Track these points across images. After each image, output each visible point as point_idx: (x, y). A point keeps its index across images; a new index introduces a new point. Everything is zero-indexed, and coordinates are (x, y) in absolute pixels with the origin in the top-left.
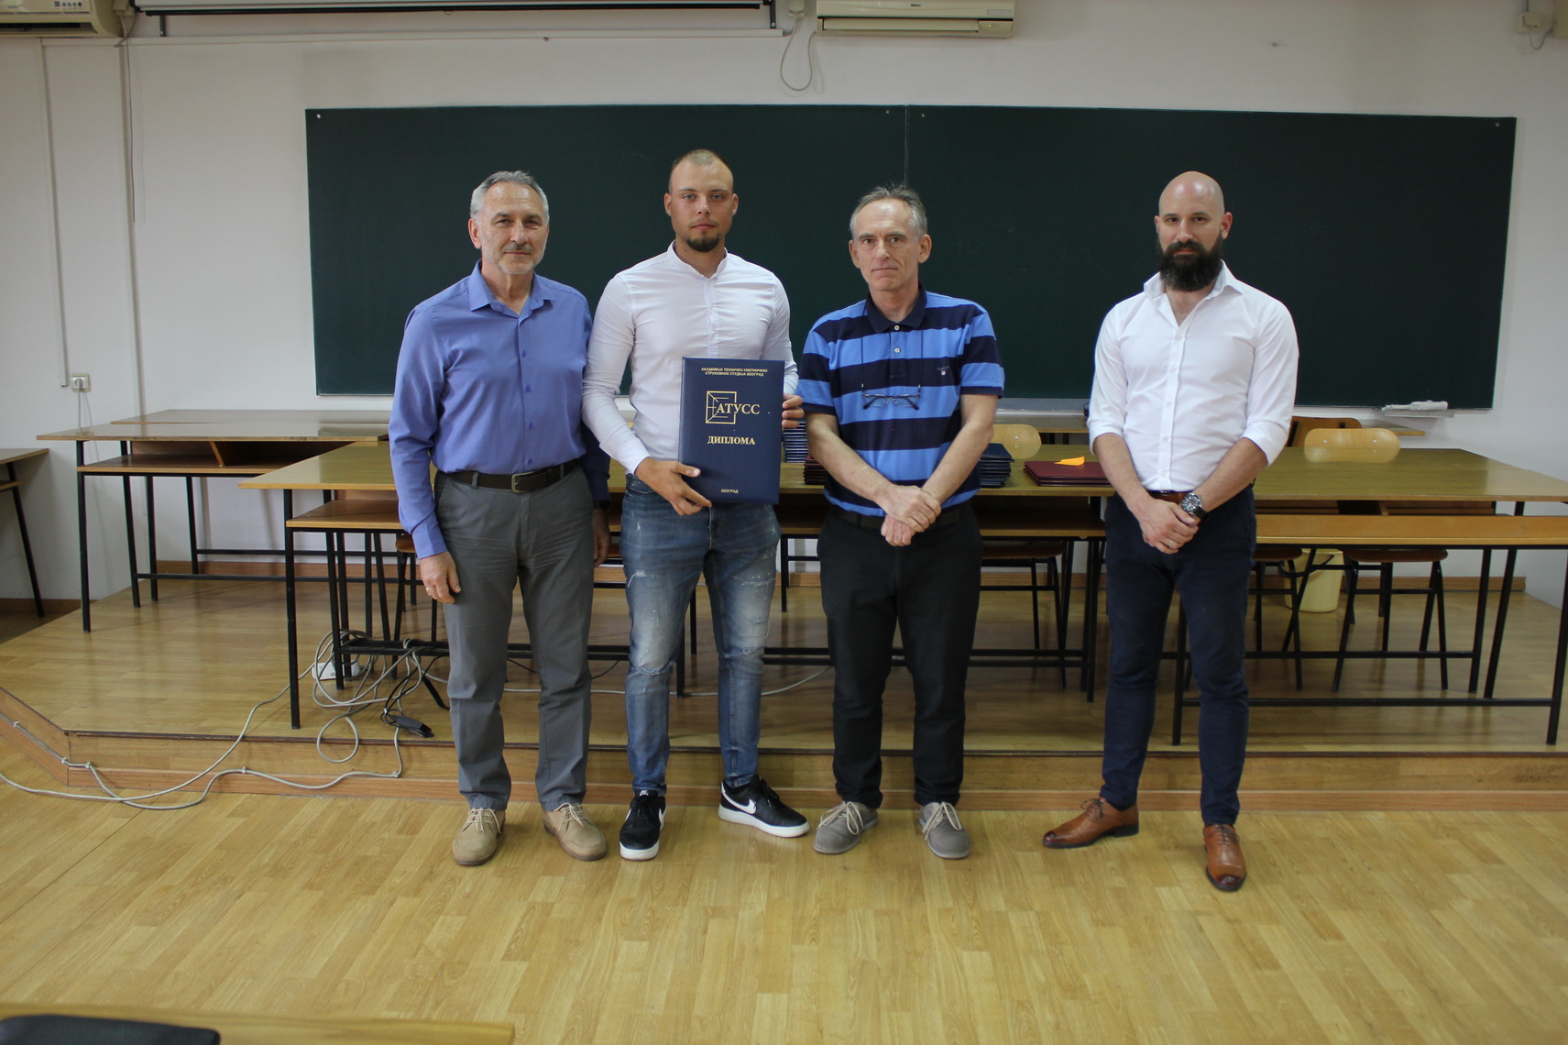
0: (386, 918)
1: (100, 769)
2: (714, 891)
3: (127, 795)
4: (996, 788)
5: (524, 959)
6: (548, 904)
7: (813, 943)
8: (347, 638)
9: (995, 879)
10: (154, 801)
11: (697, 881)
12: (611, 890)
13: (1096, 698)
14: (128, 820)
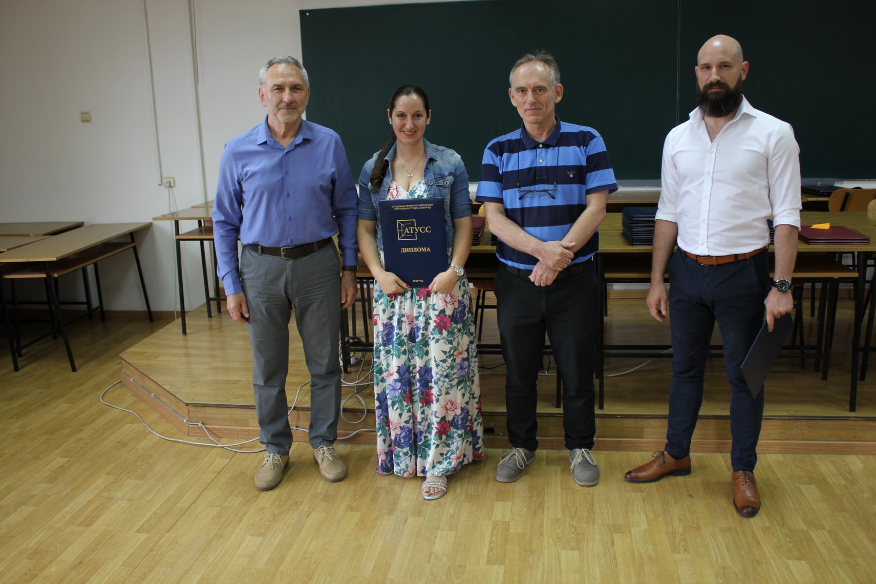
0: (404, 532)
1: (207, 426)
2: (610, 513)
3: (225, 443)
4: (776, 440)
5: (501, 564)
6: (505, 522)
7: (686, 552)
8: (348, 341)
9: (792, 506)
10: (242, 446)
11: (597, 505)
12: (543, 512)
13: (828, 377)
14: (228, 460)
